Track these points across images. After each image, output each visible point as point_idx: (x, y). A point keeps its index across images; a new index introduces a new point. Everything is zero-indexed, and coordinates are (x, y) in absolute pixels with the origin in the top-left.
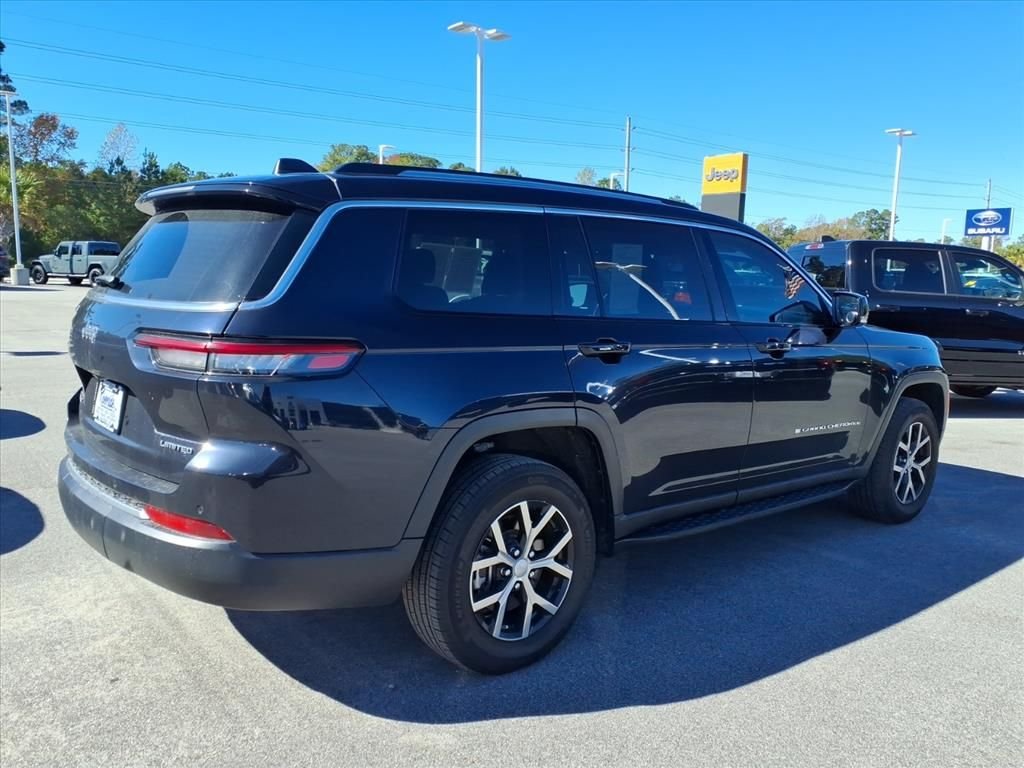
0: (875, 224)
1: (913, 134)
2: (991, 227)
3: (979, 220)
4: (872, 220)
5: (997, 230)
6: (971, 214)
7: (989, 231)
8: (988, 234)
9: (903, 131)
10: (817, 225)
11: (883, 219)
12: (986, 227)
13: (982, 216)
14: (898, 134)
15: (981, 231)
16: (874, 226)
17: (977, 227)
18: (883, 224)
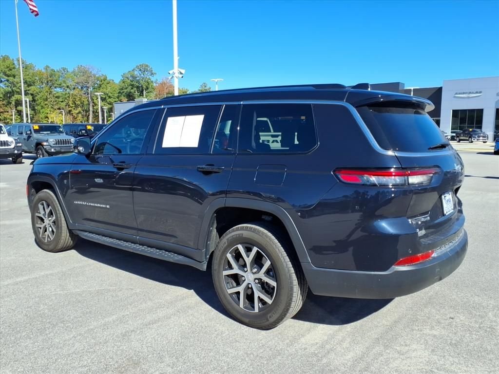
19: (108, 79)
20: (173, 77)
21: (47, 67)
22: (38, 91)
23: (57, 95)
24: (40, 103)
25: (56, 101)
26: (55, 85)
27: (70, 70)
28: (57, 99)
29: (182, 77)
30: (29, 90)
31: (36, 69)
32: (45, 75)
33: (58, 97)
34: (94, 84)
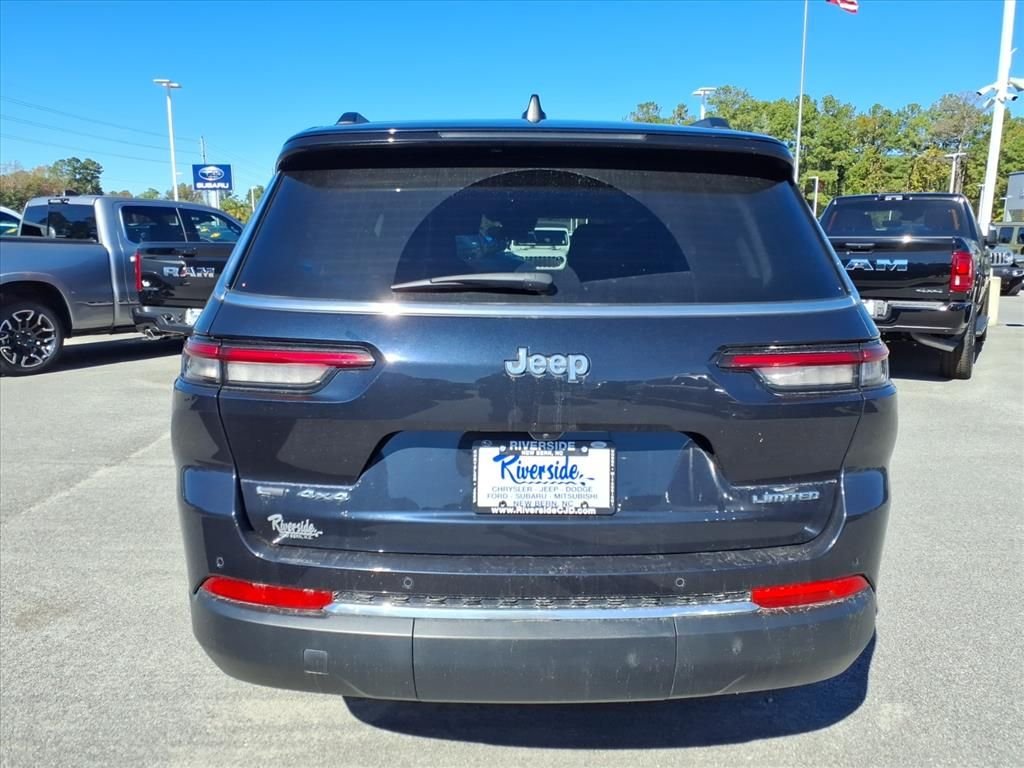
0: (80, 174)
1: (179, 87)
2: (217, 182)
3: (204, 175)
4: (75, 169)
5: (222, 185)
6: (196, 168)
7: (215, 185)
8: (215, 189)
9: (170, 82)
10: (13, 172)
11: (87, 169)
12: (213, 182)
13: (207, 170)
14: (165, 85)
15: (208, 185)
16: (78, 177)
17: (205, 182)
18: (88, 174)
19: (1012, 117)
20: (993, 102)
21: (877, 106)
22: (850, 159)
23: (887, 164)
24: (852, 184)
25: (883, 178)
26: (887, 144)
27: (925, 108)
28: (885, 173)
29: (1014, 98)
30: (834, 160)
31: (856, 114)
32: (872, 125)
33: (889, 170)
34: (976, 133)
